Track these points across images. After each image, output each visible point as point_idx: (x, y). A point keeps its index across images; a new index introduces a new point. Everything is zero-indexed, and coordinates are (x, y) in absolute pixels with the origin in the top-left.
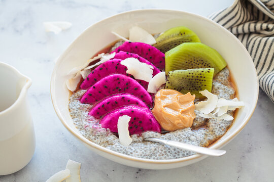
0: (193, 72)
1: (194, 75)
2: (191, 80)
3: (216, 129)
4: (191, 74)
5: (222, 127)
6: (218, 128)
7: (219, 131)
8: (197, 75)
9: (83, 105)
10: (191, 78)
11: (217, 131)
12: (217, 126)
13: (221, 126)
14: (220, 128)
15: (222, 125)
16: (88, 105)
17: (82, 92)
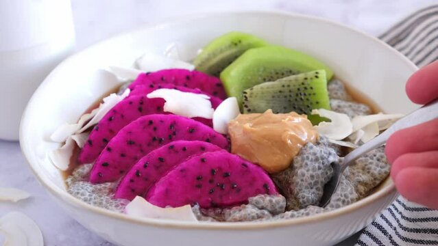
0: (288, 83)
1: (292, 87)
2: (288, 98)
3: (371, 163)
4: (286, 87)
5: (382, 157)
6: (375, 161)
7: (377, 166)
8: (298, 87)
9: (98, 186)
10: (287, 93)
11: (373, 167)
12: (372, 159)
13: (377, 156)
14: (378, 160)
15: (378, 154)
16: (109, 184)
17: (86, 168)
